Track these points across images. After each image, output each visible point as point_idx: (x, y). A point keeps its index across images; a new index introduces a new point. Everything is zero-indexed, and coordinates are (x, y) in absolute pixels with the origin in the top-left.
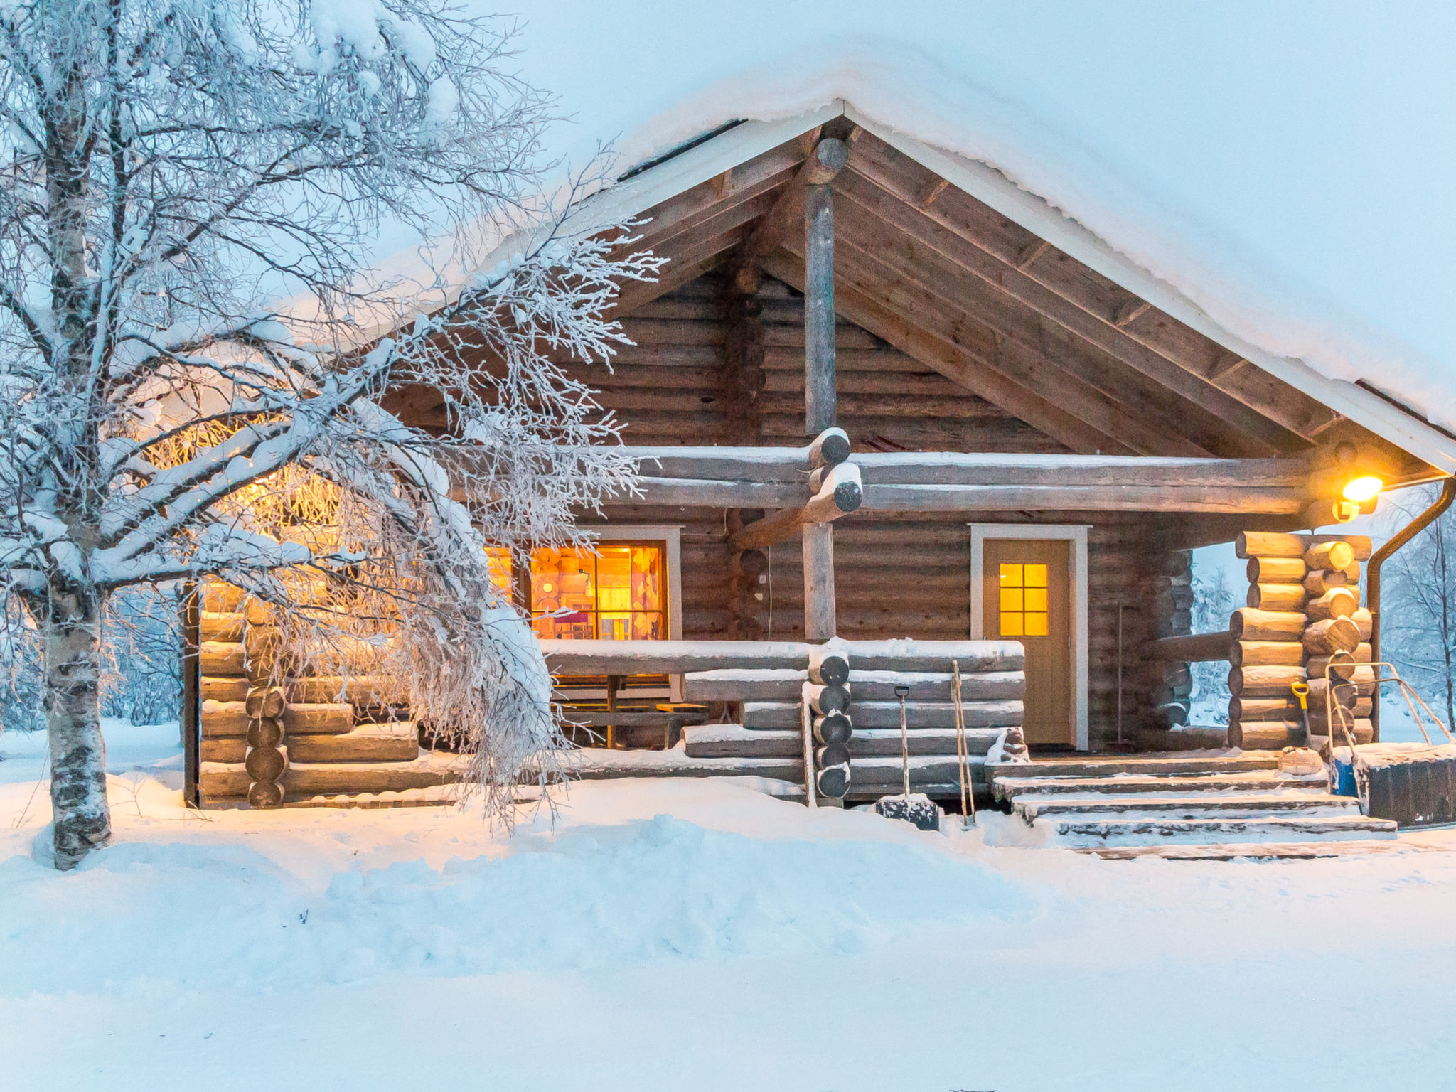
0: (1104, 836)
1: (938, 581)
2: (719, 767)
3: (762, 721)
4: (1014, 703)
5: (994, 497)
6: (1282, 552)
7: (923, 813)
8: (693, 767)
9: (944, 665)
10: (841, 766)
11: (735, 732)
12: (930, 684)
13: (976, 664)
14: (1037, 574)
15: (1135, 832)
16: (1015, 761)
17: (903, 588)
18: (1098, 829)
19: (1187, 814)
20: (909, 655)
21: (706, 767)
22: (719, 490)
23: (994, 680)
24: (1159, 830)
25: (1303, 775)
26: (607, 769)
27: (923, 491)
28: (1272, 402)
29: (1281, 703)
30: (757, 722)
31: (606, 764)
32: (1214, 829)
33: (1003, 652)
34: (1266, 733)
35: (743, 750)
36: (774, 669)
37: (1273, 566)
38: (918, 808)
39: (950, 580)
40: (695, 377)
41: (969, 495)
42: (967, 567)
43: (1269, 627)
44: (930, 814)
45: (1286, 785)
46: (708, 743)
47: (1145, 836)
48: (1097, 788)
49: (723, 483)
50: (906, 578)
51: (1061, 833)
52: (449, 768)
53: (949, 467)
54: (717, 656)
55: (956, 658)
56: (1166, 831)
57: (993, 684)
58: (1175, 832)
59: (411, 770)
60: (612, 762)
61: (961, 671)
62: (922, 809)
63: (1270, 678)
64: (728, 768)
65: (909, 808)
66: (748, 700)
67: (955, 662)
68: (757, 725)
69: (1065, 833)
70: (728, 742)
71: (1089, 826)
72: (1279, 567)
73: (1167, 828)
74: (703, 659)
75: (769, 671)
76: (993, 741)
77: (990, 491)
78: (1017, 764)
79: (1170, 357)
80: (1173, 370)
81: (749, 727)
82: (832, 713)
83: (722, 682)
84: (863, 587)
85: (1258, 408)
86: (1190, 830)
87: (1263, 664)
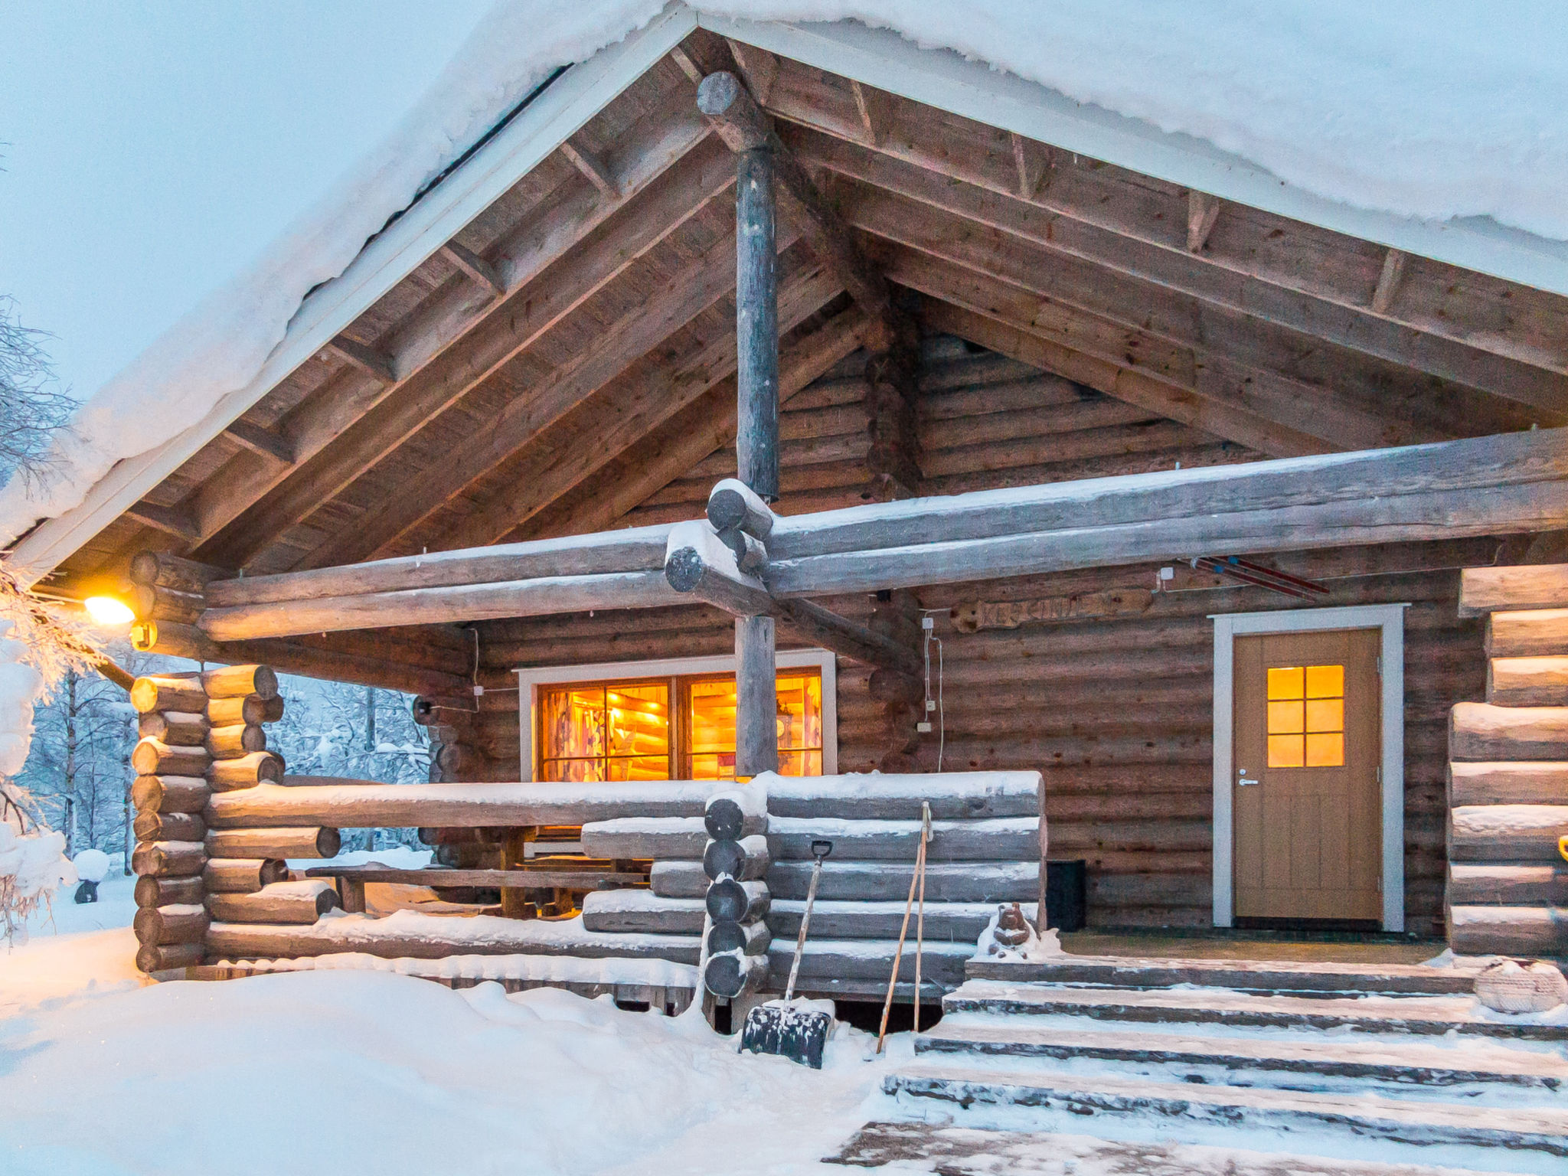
0: (965, 1104)
1: (1165, 696)
2: (619, 946)
3: (673, 887)
4: (1024, 865)
5: (991, 555)
6: (1543, 598)
7: (799, 1030)
8: (590, 945)
9: (908, 809)
10: (732, 953)
11: (643, 901)
12: (892, 836)
13: (959, 807)
14: (1330, 679)
15: (1018, 1102)
16: (1002, 956)
17: (1117, 707)
18: (949, 1091)
19: (1192, 1072)
20: (862, 795)
21: (605, 945)
22: (625, 586)
23: (988, 830)
24: (1064, 1103)
25: (1515, 1013)
26: (498, 942)
27: (884, 558)
28: (1505, 325)
29: (1540, 873)
30: (666, 887)
31: (496, 937)
32: (1176, 1113)
33: (1002, 789)
34: (1504, 926)
35: (651, 924)
36: (685, 817)
37: (1522, 625)
38: (796, 1022)
39: (1185, 694)
40: (855, 470)
41: (953, 557)
42: (1208, 676)
43: (1511, 735)
44: (808, 1033)
45: (1468, 1029)
46: (608, 914)
47: (1038, 1112)
48: (1084, 1010)
49: (628, 575)
50: (1123, 695)
51: (888, 1093)
52: (344, 934)
53: (921, 518)
54: (618, 801)
55: (926, 799)
56: (1078, 1106)
57: (986, 835)
58: (1097, 1110)
59: (312, 935)
60: (502, 934)
61: (935, 818)
62: (800, 1024)
63: (1511, 827)
64: (631, 947)
65: (782, 1022)
66: (659, 858)
67: (926, 804)
68: (668, 892)
69: (893, 1092)
70: (630, 912)
71: (934, 1085)
72: (1537, 625)
73: (1079, 1101)
74: (601, 805)
75: (678, 820)
76: (981, 924)
77: (984, 547)
78: (1004, 961)
79: (1295, 285)
80: (1304, 304)
81: (659, 894)
82: (721, 878)
83: (622, 834)
84: (1062, 709)
85: (1474, 342)
86: (1125, 1109)
87: (1497, 802)
